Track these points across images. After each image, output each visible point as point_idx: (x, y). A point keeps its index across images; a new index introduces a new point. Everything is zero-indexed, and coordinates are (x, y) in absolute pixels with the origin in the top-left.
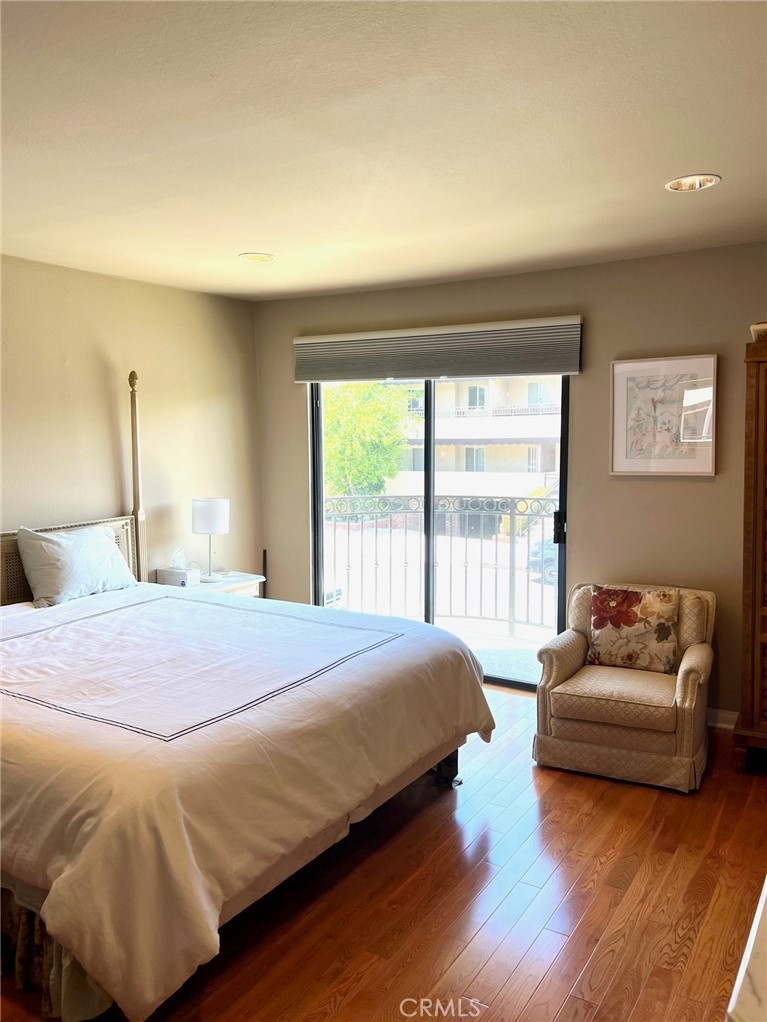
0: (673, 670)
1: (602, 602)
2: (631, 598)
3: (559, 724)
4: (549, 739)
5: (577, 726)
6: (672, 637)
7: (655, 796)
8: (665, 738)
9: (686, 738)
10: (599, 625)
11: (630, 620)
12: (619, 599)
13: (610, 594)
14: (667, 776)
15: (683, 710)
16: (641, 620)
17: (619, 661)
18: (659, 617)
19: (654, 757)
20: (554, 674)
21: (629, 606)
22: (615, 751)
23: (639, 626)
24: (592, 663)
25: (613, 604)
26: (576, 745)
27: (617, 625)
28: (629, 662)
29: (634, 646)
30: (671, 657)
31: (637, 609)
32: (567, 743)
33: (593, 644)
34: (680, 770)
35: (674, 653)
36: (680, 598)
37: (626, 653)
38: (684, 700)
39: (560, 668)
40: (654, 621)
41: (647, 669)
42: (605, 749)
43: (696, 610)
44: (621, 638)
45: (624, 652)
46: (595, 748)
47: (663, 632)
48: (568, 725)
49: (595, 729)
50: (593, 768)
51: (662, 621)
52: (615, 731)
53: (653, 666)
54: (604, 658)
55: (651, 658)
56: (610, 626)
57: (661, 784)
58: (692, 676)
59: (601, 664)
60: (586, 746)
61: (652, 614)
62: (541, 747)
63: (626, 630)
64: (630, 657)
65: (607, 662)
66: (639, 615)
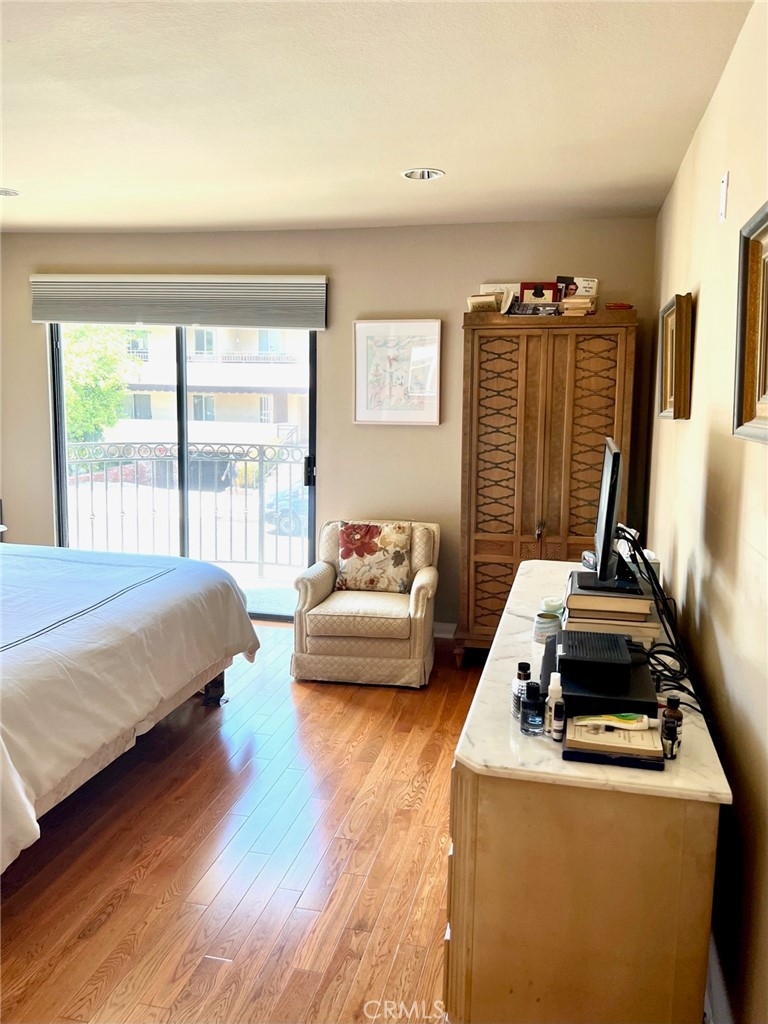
0: (406, 589)
1: (348, 536)
2: (371, 531)
3: (314, 642)
4: (305, 656)
5: (329, 642)
6: (406, 562)
7: (393, 693)
8: (401, 645)
9: (418, 643)
10: (346, 555)
11: (372, 551)
12: (363, 532)
13: (354, 528)
14: (403, 676)
15: (416, 620)
16: (381, 549)
17: (363, 586)
18: (396, 546)
19: (393, 661)
20: (309, 599)
21: (372, 538)
22: (361, 660)
23: (379, 555)
24: (340, 589)
25: (358, 537)
26: (329, 658)
27: (361, 555)
28: (371, 586)
29: (375, 572)
30: (405, 579)
31: (377, 540)
32: (321, 657)
33: (341, 573)
34: (412, 669)
35: (407, 577)
36: (412, 530)
37: (368, 578)
38: (416, 611)
39: (314, 594)
40: (391, 549)
41: (385, 591)
42: (352, 659)
43: (424, 539)
44: (364, 565)
45: (367, 577)
46: (344, 659)
47: (398, 559)
48: (321, 641)
49: (344, 642)
50: (344, 677)
51: (398, 549)
52: (361, 643)
53: (391, 588)
54: (350, 584)
55: (389, 581)
56: (355, 555)
57: (397, 684)
58: (422, 592)
59: (348, 589)
60: (337, 658)
61: (389, 543)
62: (298, 664)
63: (368, 558)
64: (372, 581)
65: (353, 587)
66: (379, 545)
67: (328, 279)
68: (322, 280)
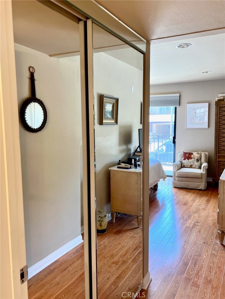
0: (200, 168)
1: (185, 155)
2: (191, 154)
3: (178, 178)
4: (176, 181)
5: (182, 178)
6: (200, 161)
7: (198, 191)
8: (199, 179)
9: (204, 179)
10: (185, 159)
11: (191, 158)
12: (188, 154)
13: (186, 153)
14: (200, 187)
15: (203, 174)
17: (189, 167)
18: (197, 157)
19: (197, 183)
20: (176, 169)
21: (191, 155)
22: (189, 183)
23: (193, 159)
24: (183, 167)
26: (181, 182)
27: (188, 159)
29: (192, 163)
32: (179, 182)
33: (183, 164)
34: (202, 185)
35: (200, 165)
36: (201, 153)
37: (190, 165)
38: (203, 172)
41: (194, 168)
42: (187, 183)
43: (204, 156)
44: (189, 162)
46: (185, 182)
47: (198, 160)
48: (180, 178)
49: (185, 179)
50: (185, 186)
51: (198, 158)
52: (189, 179)
53: (196, 167)
54: (186, 166)
55: (196, 166)
57: (199, 189)
58: (205, 167)
60: (183, 182)
61: (196, 157)
62: (174, 183)
63: (190, 160)
64: (191, 166)
65: (186, 167)
66: (193, 157)
67: (180, 95)
68: (178, 95)
